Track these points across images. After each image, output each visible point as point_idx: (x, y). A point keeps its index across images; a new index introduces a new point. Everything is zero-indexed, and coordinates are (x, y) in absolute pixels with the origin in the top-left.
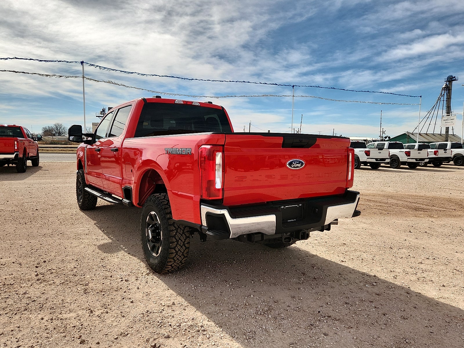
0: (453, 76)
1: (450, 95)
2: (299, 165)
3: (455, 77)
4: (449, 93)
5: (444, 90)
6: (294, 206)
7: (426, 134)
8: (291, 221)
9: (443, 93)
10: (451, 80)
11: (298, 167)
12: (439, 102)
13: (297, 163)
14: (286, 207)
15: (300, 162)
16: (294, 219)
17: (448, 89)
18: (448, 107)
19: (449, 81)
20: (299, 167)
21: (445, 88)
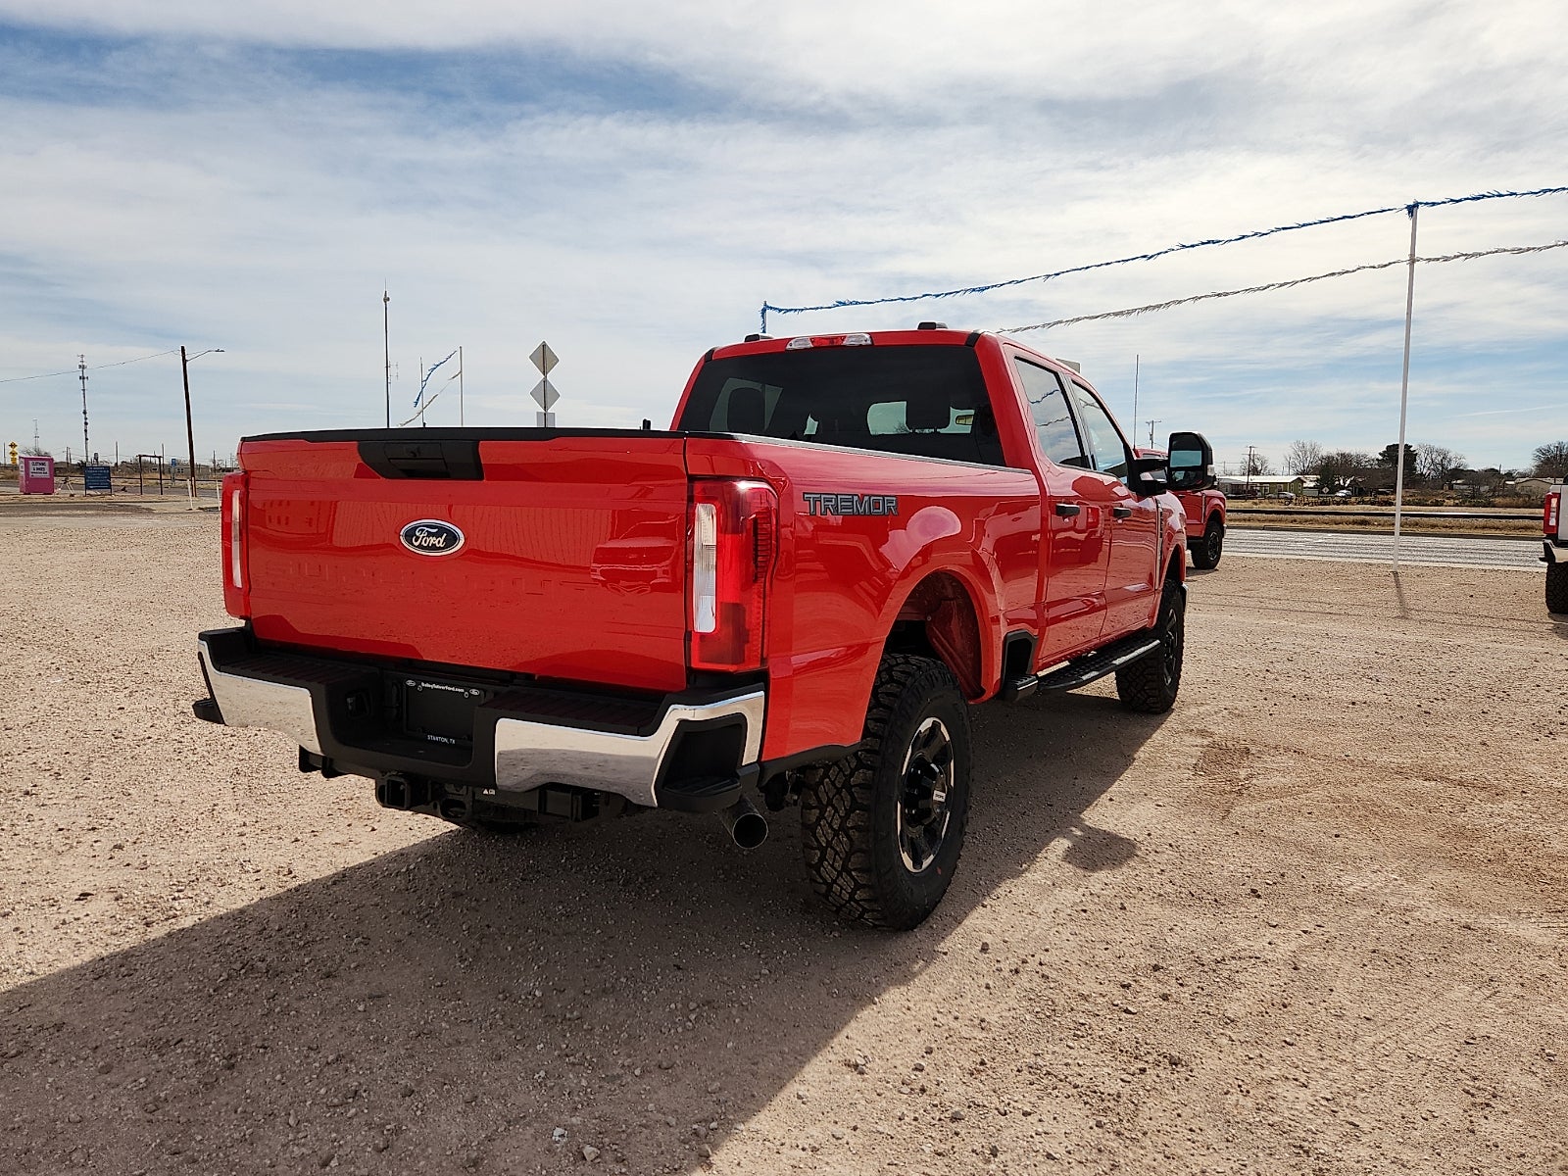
2: (440, 542)
6: (450, 689)
8: (439, 742)
11: (434, 548)
13: (430, 534)
14: (423, 684)
15: (441, 530)
16: (448, 738)
20: (440, 548)
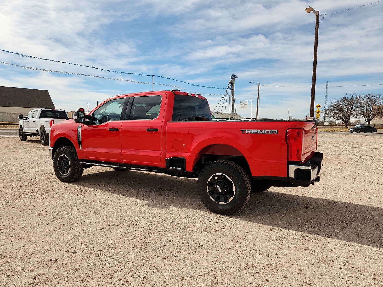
0: (235, 75)
1: (234, 87)
3: (236, 76)
4: (233, 86)
5: (230, 84)
7: (221, 113)
9: (229, 86)
10: (234, 77)
12: (227, 91)
17: (232, 83)
18: (233, 95)
19: (233, 78)
21: (230, 82)
